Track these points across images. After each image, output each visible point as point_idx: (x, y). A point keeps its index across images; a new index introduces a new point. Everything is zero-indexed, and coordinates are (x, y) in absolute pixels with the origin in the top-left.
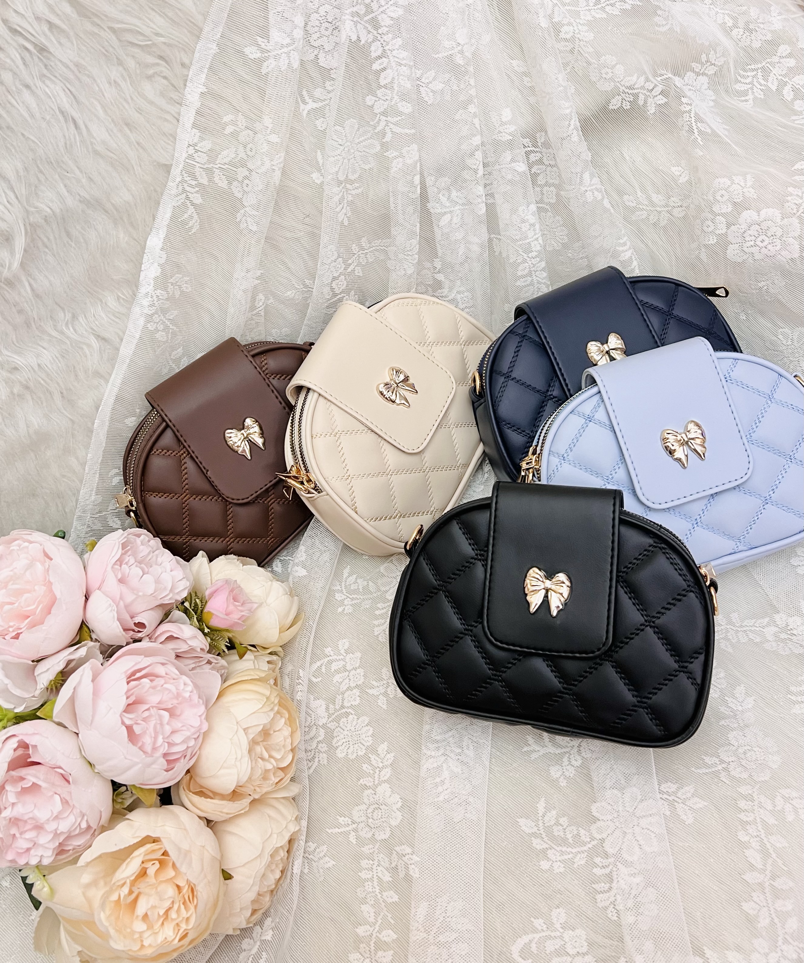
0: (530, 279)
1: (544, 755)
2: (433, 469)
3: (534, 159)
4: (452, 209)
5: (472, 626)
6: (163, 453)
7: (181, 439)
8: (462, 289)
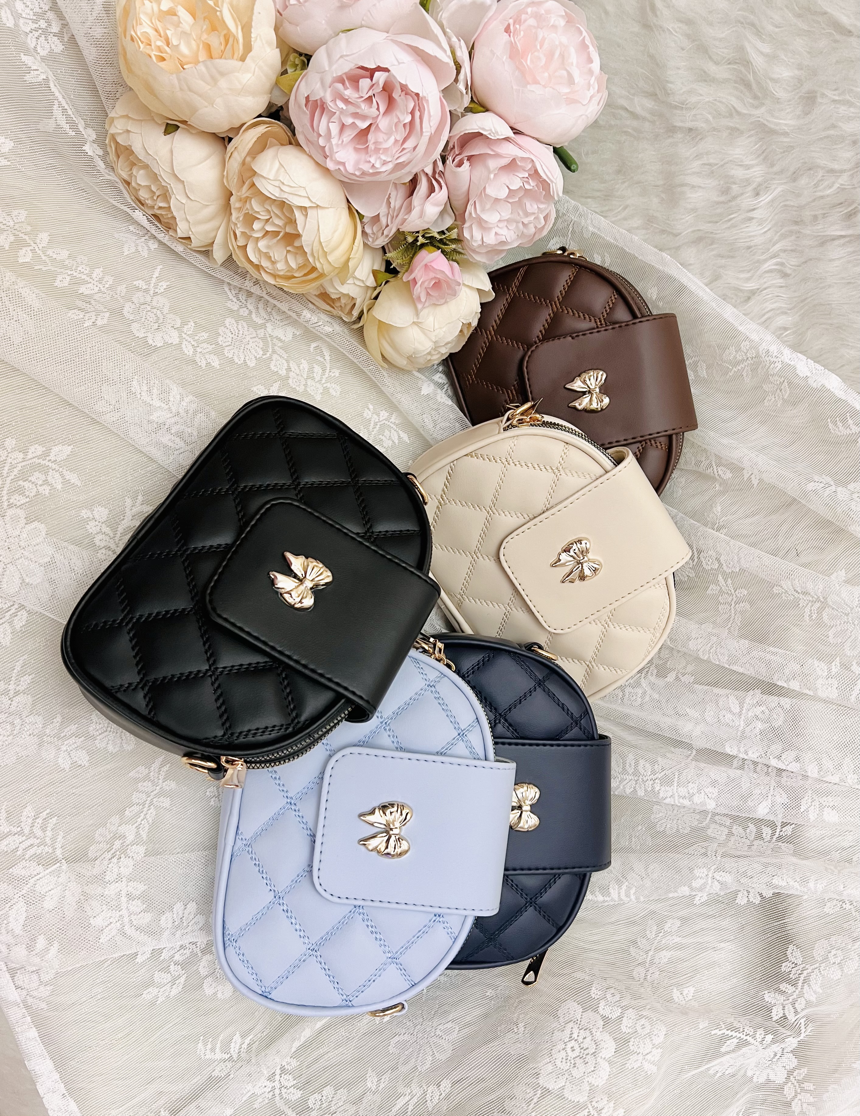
0: (631, 771)
1: (124, 515)
2: (474, 564)
3: (764, 831)
4: (743, 718)
5: (300, 492)
6: (610, 303)
7: (617, 326)
8: (647, 698)
